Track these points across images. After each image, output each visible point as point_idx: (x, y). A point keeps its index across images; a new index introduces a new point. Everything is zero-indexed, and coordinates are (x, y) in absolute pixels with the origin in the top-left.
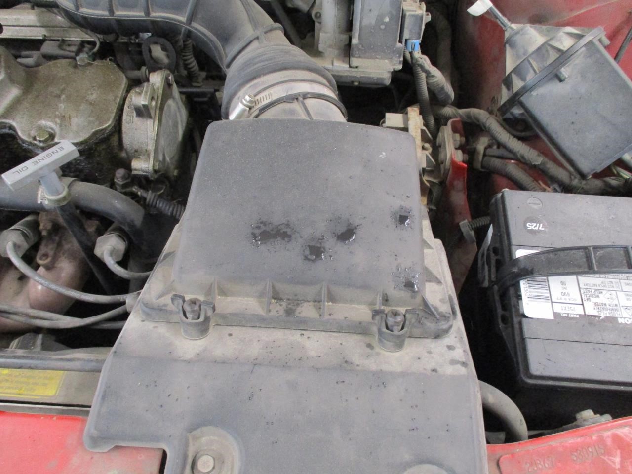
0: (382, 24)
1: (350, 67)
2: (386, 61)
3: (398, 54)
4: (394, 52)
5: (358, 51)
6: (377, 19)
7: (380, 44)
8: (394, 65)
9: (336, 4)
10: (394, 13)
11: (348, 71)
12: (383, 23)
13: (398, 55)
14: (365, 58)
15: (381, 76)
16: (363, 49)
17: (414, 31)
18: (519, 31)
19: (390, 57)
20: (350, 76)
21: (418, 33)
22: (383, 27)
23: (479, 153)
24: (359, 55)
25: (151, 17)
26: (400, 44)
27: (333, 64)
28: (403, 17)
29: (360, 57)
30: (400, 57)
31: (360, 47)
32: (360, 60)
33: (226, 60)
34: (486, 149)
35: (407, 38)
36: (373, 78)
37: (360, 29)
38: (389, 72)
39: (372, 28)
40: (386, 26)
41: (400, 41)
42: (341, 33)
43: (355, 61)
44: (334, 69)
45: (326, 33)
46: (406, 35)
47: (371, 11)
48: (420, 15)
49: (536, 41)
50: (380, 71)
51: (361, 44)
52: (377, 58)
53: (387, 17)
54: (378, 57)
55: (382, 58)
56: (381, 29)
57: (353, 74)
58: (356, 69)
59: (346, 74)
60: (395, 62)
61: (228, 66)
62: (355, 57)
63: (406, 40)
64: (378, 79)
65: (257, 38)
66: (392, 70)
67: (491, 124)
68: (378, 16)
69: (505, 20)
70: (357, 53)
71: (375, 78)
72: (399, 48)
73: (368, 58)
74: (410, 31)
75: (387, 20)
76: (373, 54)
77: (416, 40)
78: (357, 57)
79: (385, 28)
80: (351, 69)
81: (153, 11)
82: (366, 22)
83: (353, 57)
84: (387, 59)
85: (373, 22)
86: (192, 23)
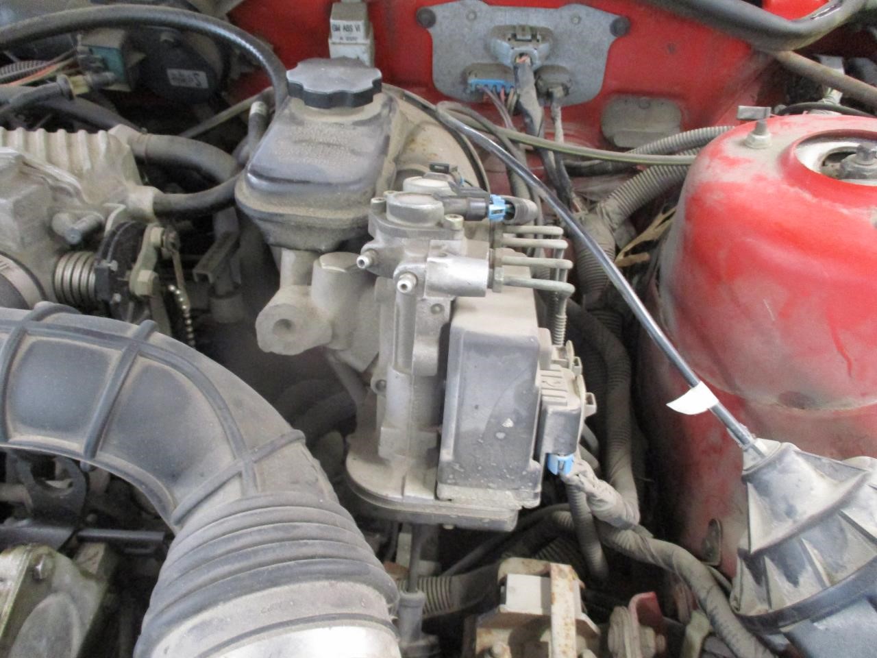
0: (500, 431)
1: (437, 498)
2: (508, 493)
3: (531, 482)
4: (522, 478)
5: (453, 473)
6: (489, 422)
7: (495, 464)
8: (524, 500)
9: (411, 384)
10: (524, 413)
11: (433, 506)
12: (503, 430)
13: (530, 484)
14: (465, 485)
15: (497, 518)
16: (462, 470)
17: (562, 441)
18: (775, 461)
19: (516, 487)
20: (435, 515)
21: (571, 445)
22: (501, 435)
23: (690, 647)
24: (454, 481)
25: (11, 444)
26: (536, 463)
27: (402, 494)
28: (542, 414)
29: (455, 484)
30: (535, 486)
31: (457, 467)
32: (457, 488)
33: (177, 512)
34: (705, 640)
35: (550, 451)
36: (481, 520)
37: (458, 436)
38: (513, 510)
39: (481, 436)
40: (507, 434)
41: (536, 458)
42: (421, 429)
43: (446, 491)
44: (404, 501)
45: (393, 427)
46: (547, 447)
47: (477, 407)
48: (574, 413)
49: (812, 489)
50: (494, 509)
51: (457, 462)
52: (489, 487)
53: (509, 420)
54: (491, 485)
55: (499, 488)
56: (497, 439)
57: (444, 512)
58: (448, 503)
59: (428, 511)
60: (524, 495)
61: (181, 521)
62: (446, 483)
63: (548, 455)
64: (492, 522)
65: (240, 475)
66: (520, 508)
67: (716, 608)
68: (491, 416)
69: (743, 430)
70: (451, 476)
71: (487, 521)
72: (534, 473)
73: (471, 486)
74: (556, 440)
75: (509, 424)
76: (482, 481)
77: (565, 455)
78: (450, 484)
79: (505, 438)
80: (438, 502)
81: (15, 431)
82: (467, 426)
83: (442, 482)
84: (508, 489)
85: (482, 427)
86: (98, 452)
